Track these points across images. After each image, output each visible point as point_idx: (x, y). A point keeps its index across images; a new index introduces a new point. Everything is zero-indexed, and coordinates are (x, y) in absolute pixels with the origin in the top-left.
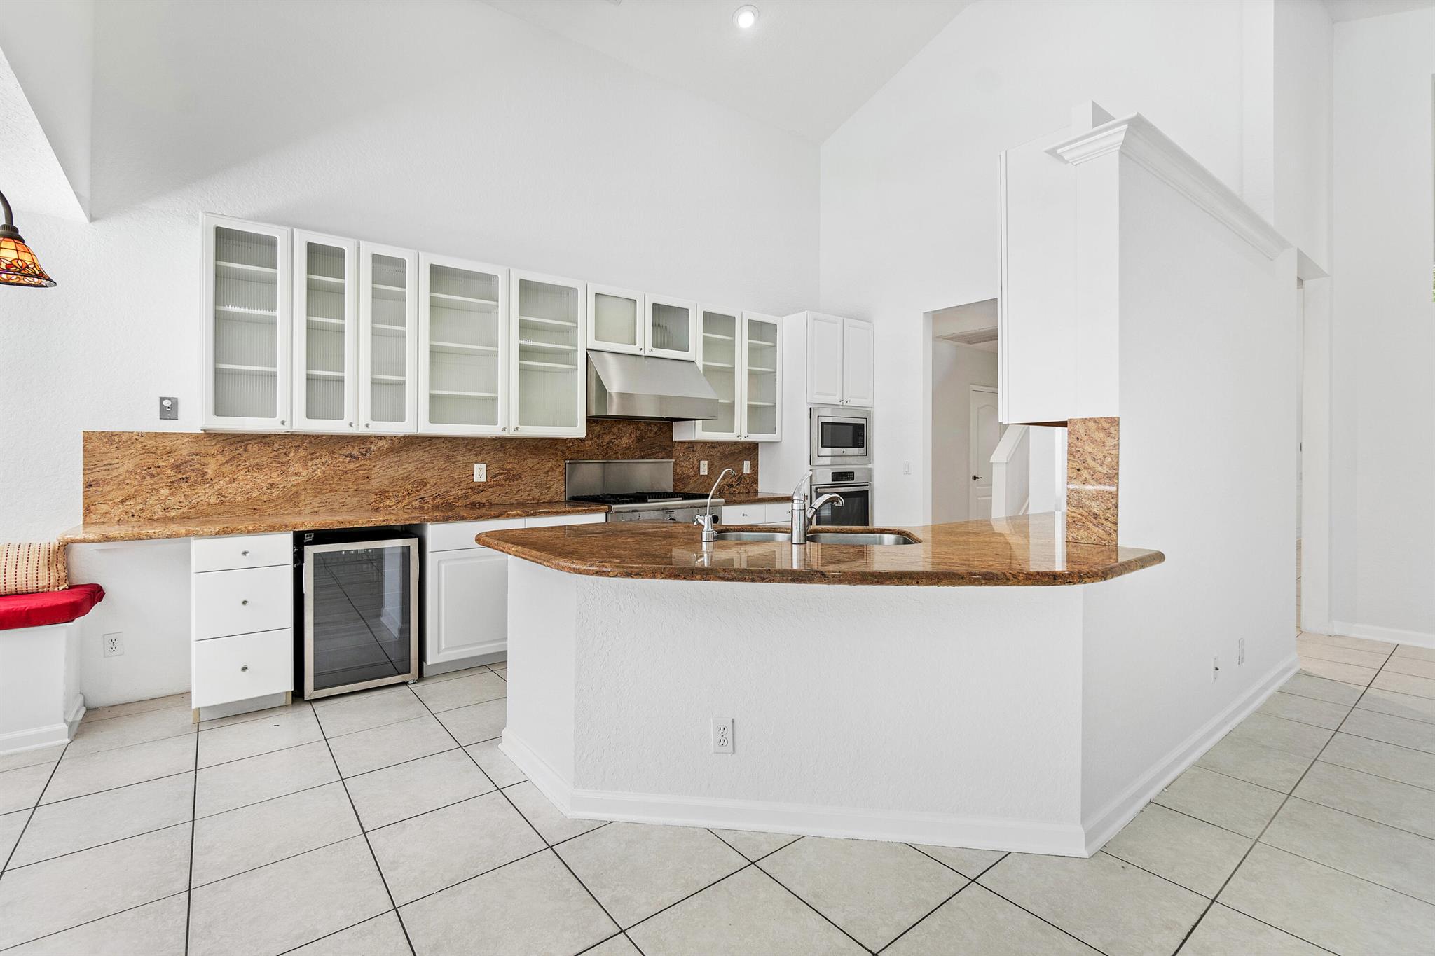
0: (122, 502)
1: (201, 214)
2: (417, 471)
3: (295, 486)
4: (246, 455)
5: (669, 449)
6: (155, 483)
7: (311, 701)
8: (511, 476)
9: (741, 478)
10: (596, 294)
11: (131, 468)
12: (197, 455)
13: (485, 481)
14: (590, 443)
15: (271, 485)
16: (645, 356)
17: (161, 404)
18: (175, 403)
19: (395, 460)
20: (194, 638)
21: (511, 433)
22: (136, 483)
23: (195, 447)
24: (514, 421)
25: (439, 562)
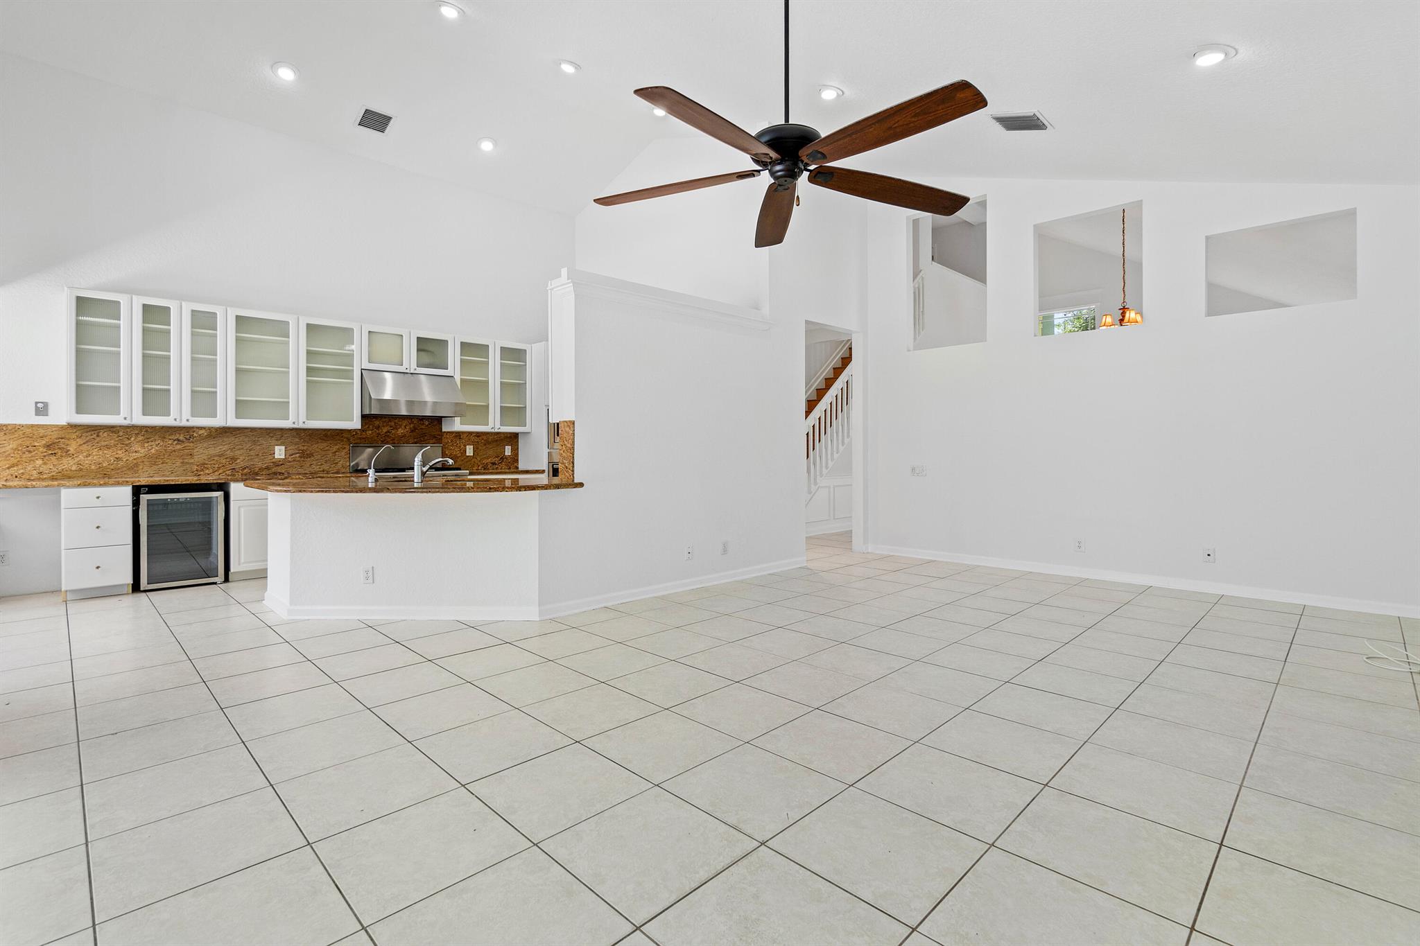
0: (8, 468)
1: (66, 288)
2: (229, 451)
3: (135, 459)
4: (98, 439)
5: (439, 437)
6: (32, 457)
7: (145, 591)
8: (305, 455)
9: (503, 458)
10: (369, 332)
11: (15, 447)
12: (62, 438)
13: (284, 457)
14: (370, 432)
15: (117, 458)
16: (411, 373)
17: (36, 406)
18: (46, 405)
19: (212, 443)
20: (63, 547)
21: (301, 426)
22: (18, 456)
23: (62, 434)
24: (303, 417)
25: (239, 507)
